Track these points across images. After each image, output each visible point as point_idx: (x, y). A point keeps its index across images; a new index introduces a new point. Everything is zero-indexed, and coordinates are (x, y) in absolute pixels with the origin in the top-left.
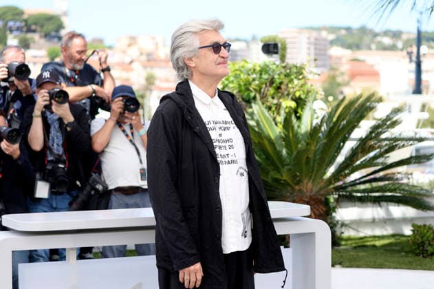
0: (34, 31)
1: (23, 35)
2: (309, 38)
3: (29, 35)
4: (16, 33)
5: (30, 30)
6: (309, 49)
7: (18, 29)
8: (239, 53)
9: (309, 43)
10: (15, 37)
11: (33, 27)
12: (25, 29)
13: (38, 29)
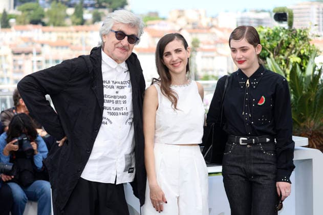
0: (104, 7)
1: (95, 10)
2: (318, 9)
3: (100, 11)
4: (90, 9)
5: (101, 7)
6: (318, 17)
7: (92, 6)
8: (265, 21)
9: (318, 13)
10: (90, 12)
11: (104, 4)
12: (97, 6)
13: (108, 5)
